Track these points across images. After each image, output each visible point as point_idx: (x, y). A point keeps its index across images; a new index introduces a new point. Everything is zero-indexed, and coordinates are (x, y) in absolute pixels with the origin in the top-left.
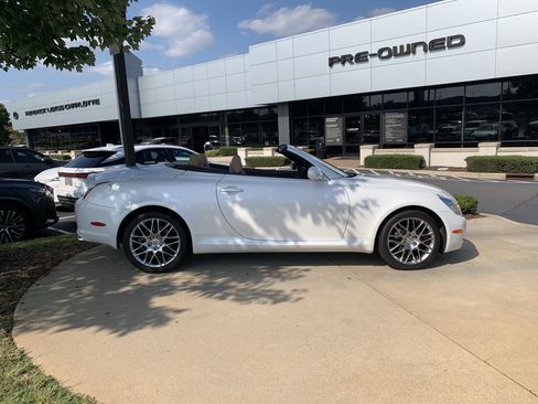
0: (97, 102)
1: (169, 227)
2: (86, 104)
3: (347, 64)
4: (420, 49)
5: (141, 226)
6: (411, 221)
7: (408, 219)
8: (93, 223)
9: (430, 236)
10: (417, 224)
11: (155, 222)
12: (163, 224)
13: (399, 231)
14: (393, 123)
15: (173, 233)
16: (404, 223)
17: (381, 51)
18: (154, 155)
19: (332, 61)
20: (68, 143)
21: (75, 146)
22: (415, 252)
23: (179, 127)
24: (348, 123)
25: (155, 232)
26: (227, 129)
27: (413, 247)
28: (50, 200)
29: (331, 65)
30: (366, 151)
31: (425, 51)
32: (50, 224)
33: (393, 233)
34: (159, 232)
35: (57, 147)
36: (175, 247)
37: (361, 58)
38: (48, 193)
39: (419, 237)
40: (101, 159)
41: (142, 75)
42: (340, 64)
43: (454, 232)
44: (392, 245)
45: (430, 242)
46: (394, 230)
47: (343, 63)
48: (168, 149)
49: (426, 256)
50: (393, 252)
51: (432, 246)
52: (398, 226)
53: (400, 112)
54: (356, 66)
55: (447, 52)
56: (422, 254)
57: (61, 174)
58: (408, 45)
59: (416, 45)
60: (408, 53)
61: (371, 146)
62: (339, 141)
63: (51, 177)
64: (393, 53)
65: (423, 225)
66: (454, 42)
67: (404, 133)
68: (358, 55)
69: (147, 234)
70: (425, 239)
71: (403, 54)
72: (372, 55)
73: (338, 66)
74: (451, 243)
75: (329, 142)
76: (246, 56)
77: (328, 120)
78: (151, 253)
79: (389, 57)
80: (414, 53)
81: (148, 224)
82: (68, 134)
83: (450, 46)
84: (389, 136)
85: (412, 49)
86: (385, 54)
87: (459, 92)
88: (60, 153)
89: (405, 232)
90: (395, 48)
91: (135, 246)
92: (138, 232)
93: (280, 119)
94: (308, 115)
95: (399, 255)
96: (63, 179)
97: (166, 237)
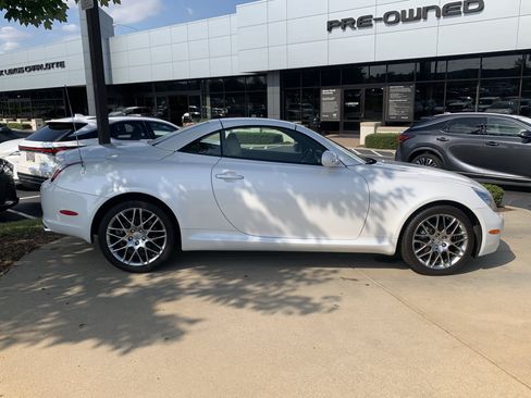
0: (61, 64)
1: (154, 219)
2: (49, 66)
3: (348, 29)
4: (432, 14)
5: (120, 217)
6: (441, 218)
7: (438, 216)
8: (62, 212)
9: (462, 237)
10: (448, 221)
11: (138, 211)
12: (146, 215)
13: (426, 229)
14: (398, 99)
15: (158, 226)
16: (433, 221)
17: (388, 15)
18: (129, 128)
19: (331, 26)
20: (28, 110)
21: (36, 113)
22: (444, 255)
23: (155, 95)
24: (347, 97)
25: (137, 223)
26: (208, 99)
27: (441, 249)
28: (9, 179)
29: (330, 29)
30: (367, 129)
31: (438, 16)
32: (10, 207)
33: (419, 232)
34: (142, 224)
35: (15, 114)
36: (160, 242)
37: (365, 22)
38: (7, 170)
39: (449, 237)
40: (68, 132)
41: (113, 35)
42: (339, 29)
43: (490, 232)
44: (418, 246)
45: (461, 244)
46: (421, 228)
47: (344, 28)
48: (146, 122)
49: (456, 260)
50: (419, 254)
51: (464, 248)
52: (425, 224)
53: (405, 86)
54: (359, 31)
55: (463, 18)
56: (452, 257)
57: (22, 148)
58: (419, 9)
59: (427, 9)
60: (418, 18)
61: (373, 123)
62: (335, 116)
63: (11, 151)
64: (401, 17)
65: (455, 223)
66: (471, 7)
67: (410, 109)
68: (361, 19)
69: (128, 226)
70: (457, 240)
71: (412, 19)
72: (377, 20)
73: (337, 31)
74: (486, 245)
75: (324, 117)
76: (234, 17)
77: (324, 92)
78: (132, 249)
79: (396, 22)
80: (425, 18)
81: (129, 215)
82: (29, 100)
83: (467, 12)
84: (392, 111)
85: (422, 14)
86: (392, 18)
87: (474, 64)
88: (19, 121)
89: (434, 232)
90: (404, 12)
91: (113, 240)
92: (116, 224)
93: (269, 89)
94: (301, 85)
95: (425, 258)
96: (24, 153)
97: (149, 231)
